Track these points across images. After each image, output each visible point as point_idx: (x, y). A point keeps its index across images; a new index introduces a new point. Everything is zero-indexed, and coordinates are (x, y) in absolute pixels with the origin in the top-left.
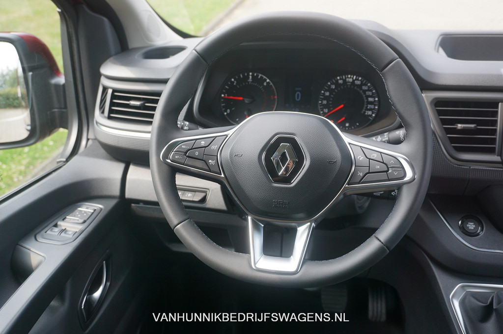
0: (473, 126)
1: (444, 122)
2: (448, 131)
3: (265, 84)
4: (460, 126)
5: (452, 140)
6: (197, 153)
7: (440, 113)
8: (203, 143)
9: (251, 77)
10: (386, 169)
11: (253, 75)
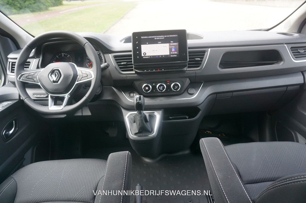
0: (125, 63)
1: (117, 63)
2: (119, 65)
3: (68, 57)
4: (122, 63)
5: (120, 68)
6: (30, 77)
7: (116, 60)
8: (32, 74)
9: (63, 55)
10: (87, 76)
11: (64, 54)
